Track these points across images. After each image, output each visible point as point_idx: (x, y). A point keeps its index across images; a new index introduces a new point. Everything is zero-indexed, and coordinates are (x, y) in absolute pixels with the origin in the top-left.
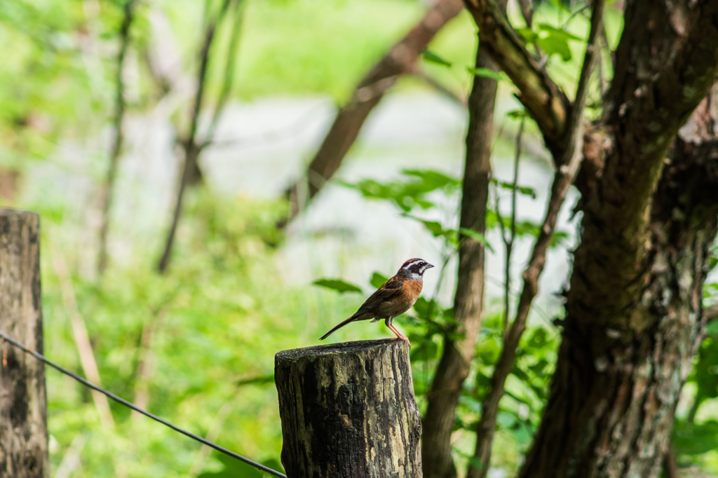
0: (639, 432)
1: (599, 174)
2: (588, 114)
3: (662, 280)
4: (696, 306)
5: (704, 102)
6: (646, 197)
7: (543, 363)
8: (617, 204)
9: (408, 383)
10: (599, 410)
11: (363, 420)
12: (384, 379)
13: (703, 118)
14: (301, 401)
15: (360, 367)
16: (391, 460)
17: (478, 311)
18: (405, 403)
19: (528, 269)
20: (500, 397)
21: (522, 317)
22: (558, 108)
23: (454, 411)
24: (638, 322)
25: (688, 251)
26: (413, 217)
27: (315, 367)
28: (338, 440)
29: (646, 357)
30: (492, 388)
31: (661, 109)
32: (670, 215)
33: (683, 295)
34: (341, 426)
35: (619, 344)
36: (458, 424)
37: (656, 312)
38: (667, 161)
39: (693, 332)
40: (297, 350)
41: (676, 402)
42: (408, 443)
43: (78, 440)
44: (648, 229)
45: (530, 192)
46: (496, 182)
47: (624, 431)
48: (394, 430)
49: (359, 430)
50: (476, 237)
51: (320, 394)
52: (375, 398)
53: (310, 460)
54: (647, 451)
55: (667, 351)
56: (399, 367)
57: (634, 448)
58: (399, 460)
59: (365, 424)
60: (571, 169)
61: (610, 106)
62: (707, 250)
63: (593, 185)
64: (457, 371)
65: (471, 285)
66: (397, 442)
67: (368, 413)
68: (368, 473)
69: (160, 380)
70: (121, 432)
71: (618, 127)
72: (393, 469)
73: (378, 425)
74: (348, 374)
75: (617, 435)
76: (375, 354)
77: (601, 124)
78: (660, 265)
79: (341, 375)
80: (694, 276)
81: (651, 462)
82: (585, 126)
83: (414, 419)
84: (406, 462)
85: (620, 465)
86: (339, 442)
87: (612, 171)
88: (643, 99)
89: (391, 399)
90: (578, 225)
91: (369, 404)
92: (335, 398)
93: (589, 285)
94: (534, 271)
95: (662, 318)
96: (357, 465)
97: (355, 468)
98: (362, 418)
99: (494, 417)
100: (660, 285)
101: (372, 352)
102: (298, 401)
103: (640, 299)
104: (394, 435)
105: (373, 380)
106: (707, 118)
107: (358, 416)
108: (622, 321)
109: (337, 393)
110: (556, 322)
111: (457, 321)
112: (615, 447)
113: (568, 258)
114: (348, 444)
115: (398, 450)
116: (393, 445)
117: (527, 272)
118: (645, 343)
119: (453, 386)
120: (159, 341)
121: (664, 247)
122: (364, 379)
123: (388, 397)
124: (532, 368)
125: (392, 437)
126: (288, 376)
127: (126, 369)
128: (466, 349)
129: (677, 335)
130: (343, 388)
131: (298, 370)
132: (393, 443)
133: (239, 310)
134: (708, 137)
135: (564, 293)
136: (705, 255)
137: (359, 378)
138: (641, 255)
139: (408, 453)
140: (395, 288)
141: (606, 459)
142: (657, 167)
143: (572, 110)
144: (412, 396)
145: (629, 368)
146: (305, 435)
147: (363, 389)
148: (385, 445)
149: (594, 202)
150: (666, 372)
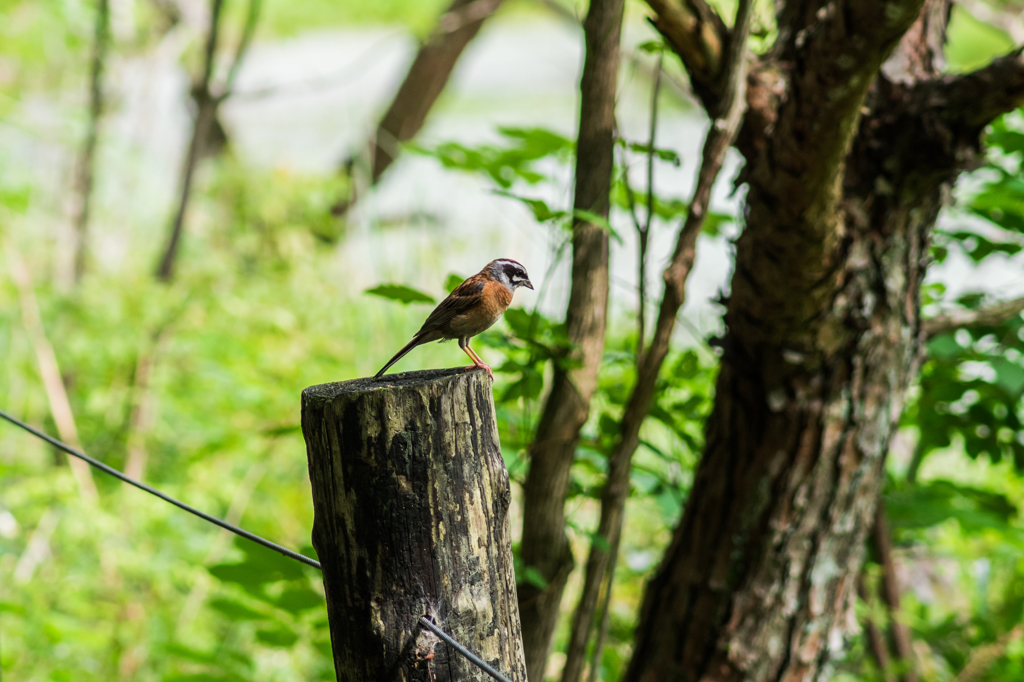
0: (831, 497)
1: (769, 130)
2: (753, 46)
3: (861, 280)
4: (911, 316)
5: (918, 25)
6: (836, 162)
7: (696, 400)
8: (795, 172)
9: (490, 430)
10: (775, 467)
11: (427, 483)
12: (457, 425)
13: (917, 49)
14: (339, 456)
15: (422, 407)
16: (468, 539)
17: (602, 327)
18: (486, 459)
19: (671, 266)
20: (634, 449)
21: (664, 335)
22: (710, 37)
23: (568, 470)
24: (829, 340)
25: (898, 238)
26: (514, 196)
27: (359, 409)
28: (392, 511)
29: (840, 390)
30: (623, 435)
31: (855, 37)
32: (872, 187)
33: (893, 302)
34: (396, 492)
35: (801, 372)
36: (575, 490)
37: (853, 325)
38: (865, 110)
39: (907, 353)
40: (333, 384)
41: (885, 453)
42: (492, 514)
43: (46, 519)
44: (839, 207)
45: (672, 157)
46: (624, 144)
47: (810, 495)
48: (471, 497)
49: (421, 496)
50: (597, 222)
51: (366, 447)
52: (444, 452)
53: (353, 540)
54: (844, 524)
55: (871, 380)
56: (477, 407)
57: (826, 519)
58: (479, 540)
59: (430, 488)
60: (731, 124)
61: (786, 34)
62: (925, 237)
63: (761, 145)
64: (572, 413)
65: (591, 290)
66: (476, 513)
67: (434, 472)
68: (435, 558)
69: (163, 432)
70: (108, 507)
71: (793, 64)
72: (471, 551)
73: (448, 489)
74: (406, 418)
75: (801, 501)
76: (443, 388)
77: (772, 59)
78: (858, 259)
79: (395, 419)
80: (907, 274)
81: (849, 539)
82: (750, 62)
83: (499, 481)
84: (489, 541)
85: (806, 544)
86: (394, 515)
87: (787, 125)
88: (829, 23)
89: (466, 452)
90: (741, 203)
91: (436, 460)
92: (388, 452)
93: (757, 288)
94: (680, 270)
95: (862, 333)
96: (420, 547)
97: (416, 552)
98: (426, 480)
99: (626, 478)
100: (858, 286)
101: (439, 386)
102: (334, 457)
103: (831, 307)
104: (472, 503)
105: (440, 427)
106: (923, 49)
107: (420, 477)
108: (806, 338)
109: (390, 444)
110: (712, 341)
111: (570, 341)
112: (797, 518)
113: (728, 250)
114: (407, 517)
115: (477, 525)
116: (470, 518)
117: (670, 270)
118: (839, 370)
119: (566, 434)
120: (160, 377)
121: (863, 233)
122: (428, 425)
123: (463, 450)
124: (678, 407)
125: (469, 506)
126: (320, 421)
127: (115, 417)
128: (582, 380)
129: (885, 358)
130: (398, 438)
131: (334, 413)
132: (471, 515)
133: (273, 331)
134: (924, 76)
135: (723, 301)
136: (923, 243)
137: (421, 423)
138: (831, 244)
139: (492, 529)
140: (472, 294)
141: (785, 535)
142: (851, 120)
143: (731, 40)
144: (496, 449)
145: (816, 405)
146: (345, 506)
147: (426, 438)
148: (459, 518)
149: (762, 170)
150: (869, 410)
